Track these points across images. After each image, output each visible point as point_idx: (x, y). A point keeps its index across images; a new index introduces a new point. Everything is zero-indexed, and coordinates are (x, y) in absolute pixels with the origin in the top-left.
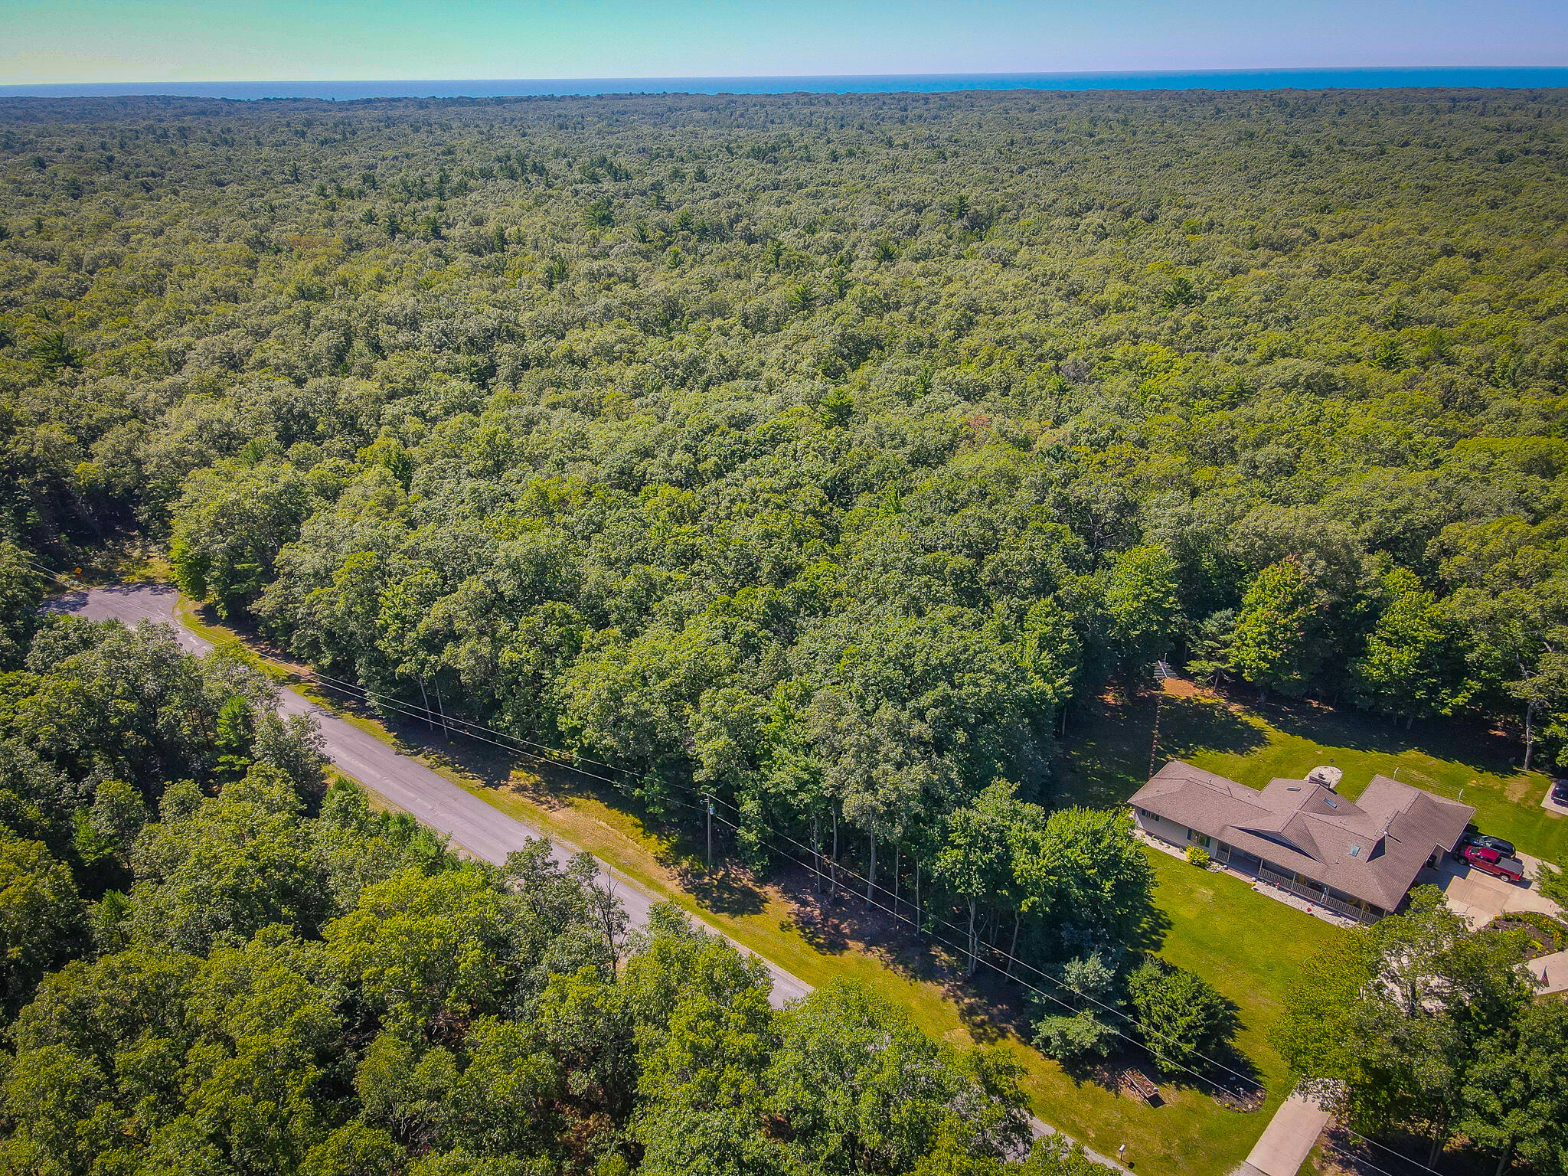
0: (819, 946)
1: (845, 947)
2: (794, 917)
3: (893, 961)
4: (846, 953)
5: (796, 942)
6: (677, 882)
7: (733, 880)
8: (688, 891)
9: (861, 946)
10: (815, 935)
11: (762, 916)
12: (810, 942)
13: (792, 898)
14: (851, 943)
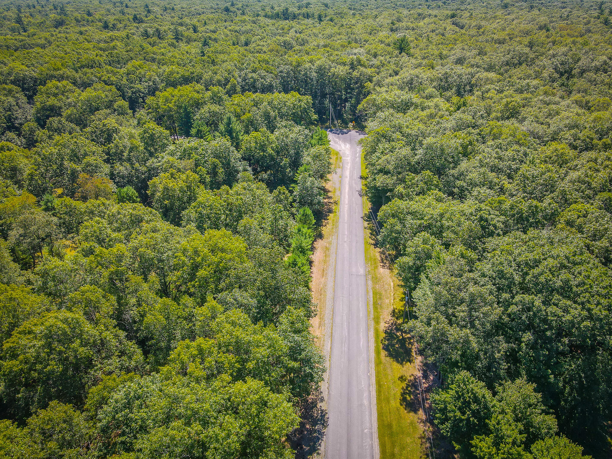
0: (404, 399)
1: (415, 411)
2: (412, 378)
3: (429, 439)
4: (412, 414)
5: (397, 389)
6: (387, 325)
7: (410, 343)
8: (386, 332)
9: (424, 417)
10: (410, 393)
11: (399, 366)
12: (403, 394)
13: (423, 370)
14: (421, 412)
